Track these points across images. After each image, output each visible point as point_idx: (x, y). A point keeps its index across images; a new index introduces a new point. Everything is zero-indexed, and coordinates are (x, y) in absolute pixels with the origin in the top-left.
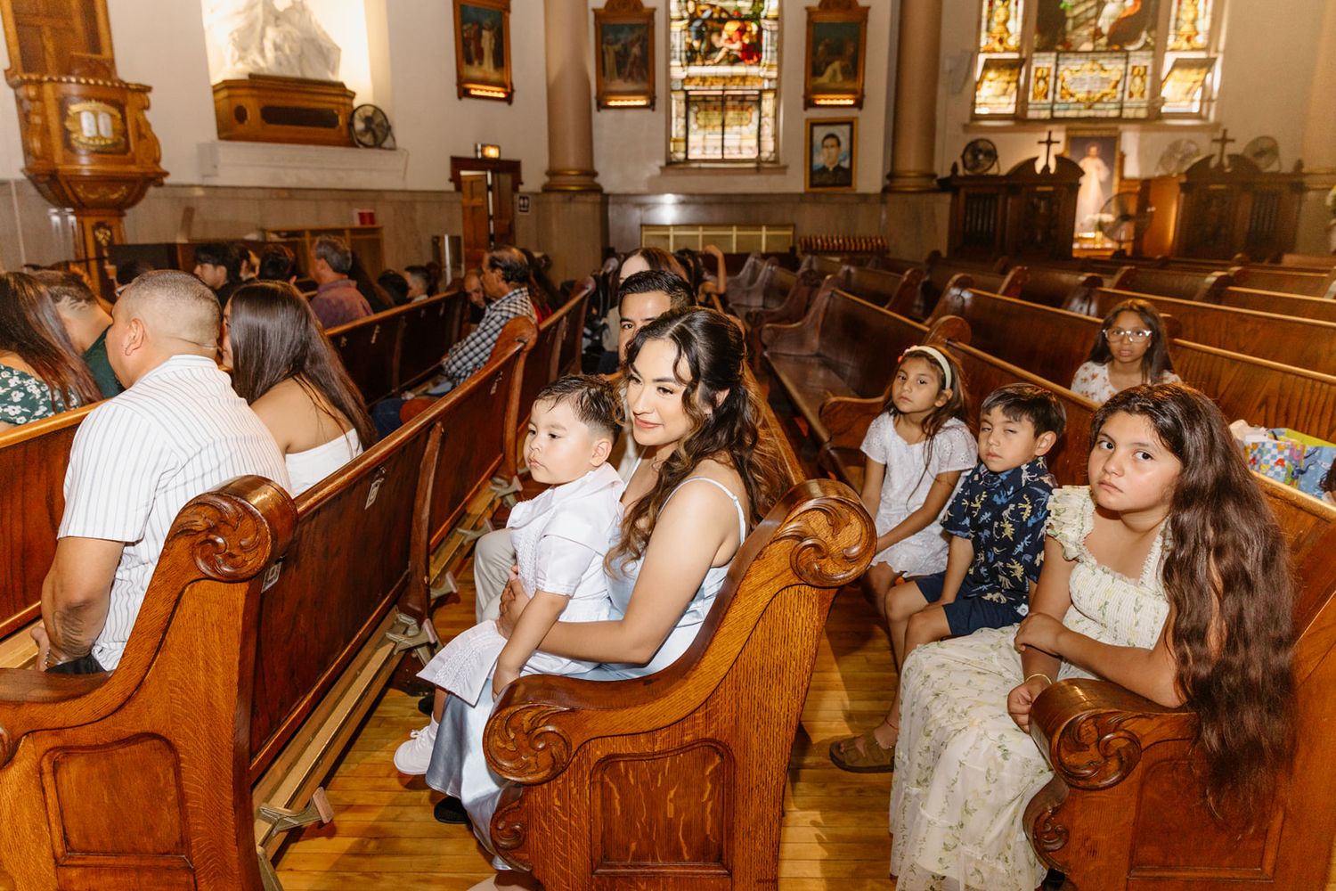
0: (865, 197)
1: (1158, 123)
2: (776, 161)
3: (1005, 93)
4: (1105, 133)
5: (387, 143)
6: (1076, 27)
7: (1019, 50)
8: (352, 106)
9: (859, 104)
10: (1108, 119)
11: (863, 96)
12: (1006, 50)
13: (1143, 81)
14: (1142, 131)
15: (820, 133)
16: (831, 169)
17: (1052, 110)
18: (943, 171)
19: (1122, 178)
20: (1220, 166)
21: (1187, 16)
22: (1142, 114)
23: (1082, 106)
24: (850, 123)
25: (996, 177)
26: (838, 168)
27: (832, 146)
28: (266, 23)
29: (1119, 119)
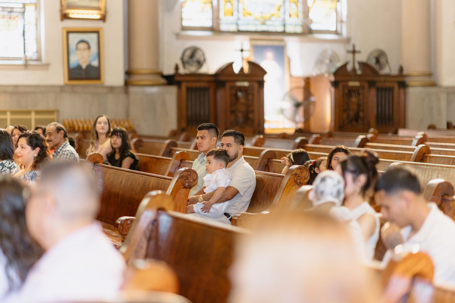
0: (112, 89)
1: (310, 36)
2: (39, 59)
3: (203, 11)
4: (276, 43)
9: (103, 19)
10: (276, 33)
11: (106, 12)
13: (297, 6)
14: (301, 41)
15: (74, 39)
16: (84, 66)
17: (237, 24)
18: (169, 70)
19: (291, 76)
20: (354, 70)
22: (299, 30)
23: (257, 23)
24: (97, 32)
25: (206, 75)
26: (89, 67)
27: (85, 49)
29: (284, 33)
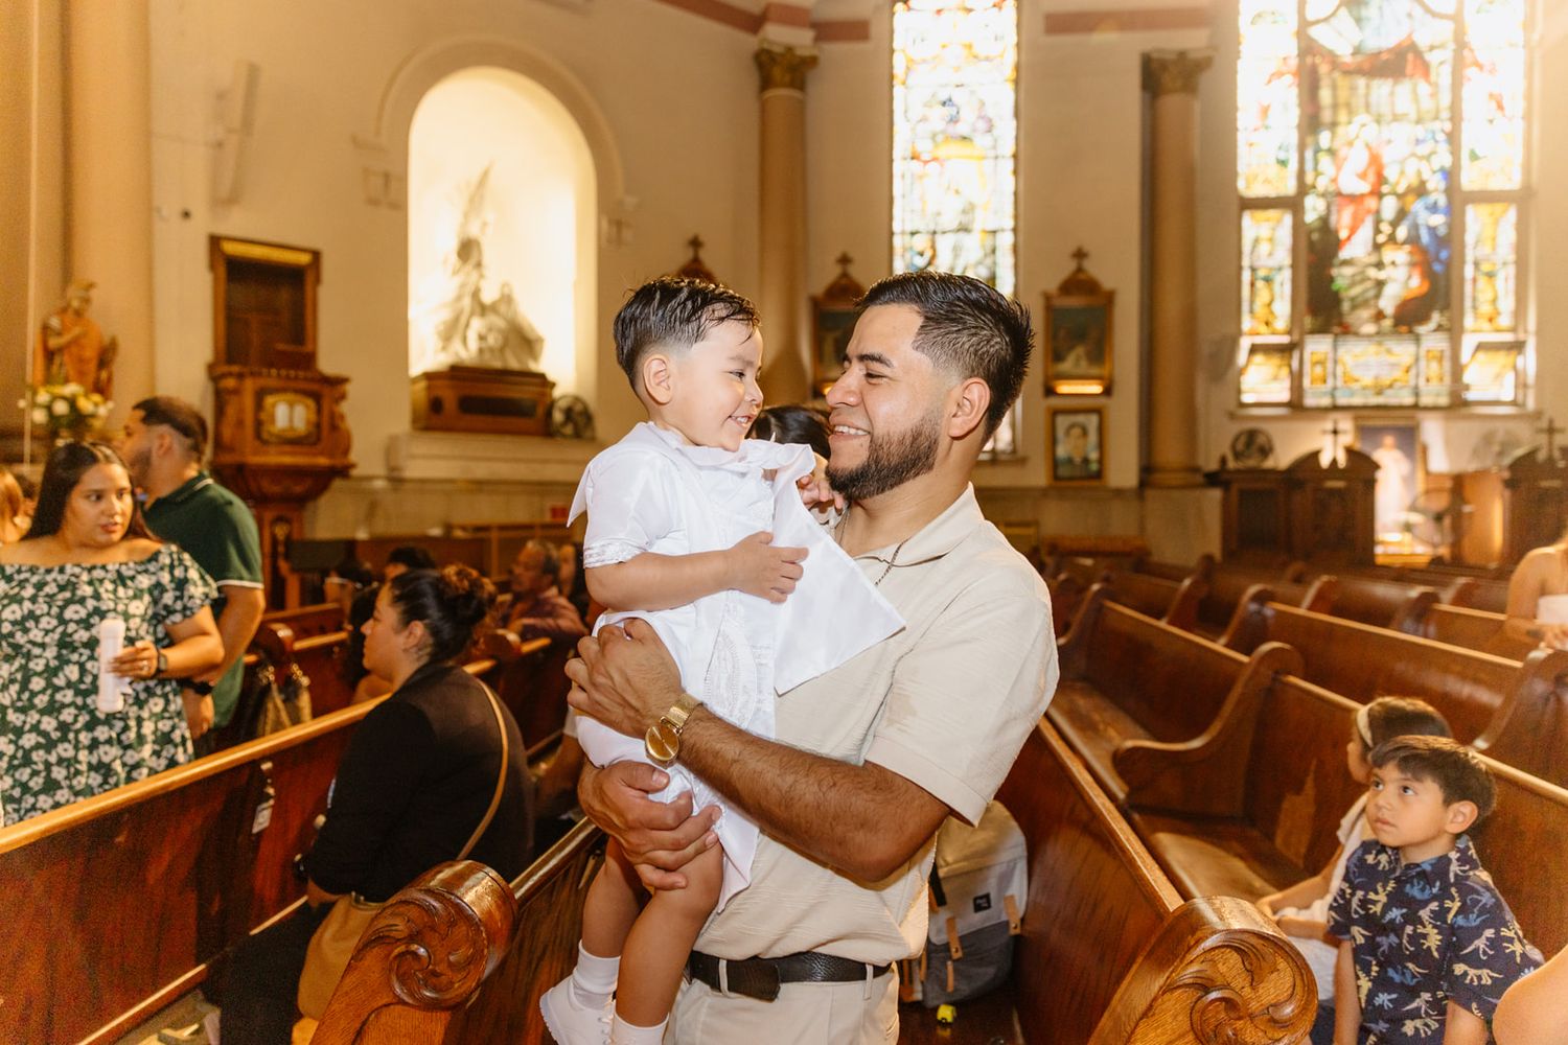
0: (1119, 493)
1: (1464, 411)
2: (1014, 451)
3: (1275, 378)
4: (1401, 423)
5: (588, 434)
6: (1354, 307)
7: (1289, 333)
8: (551, 395)
9: (1108, 392)
10: (1401, 407)
11: (1113, 383)
12: (1274, 333)
13: (1441, 366)
14: (1447, 419)
15: (1063, 422)
16: (1077, 459)
17: (1333, 398)
18: (1213, 465)
19: (1428, 473)
20: (1550, 460)
21: (1485, 295)
22: (1444, 401)
23: (1368, 393)
24: (1099, 411)
25: (1273, 471)
26: (1086, 460)
27: (1078, 436)
28: (472, 314)
29: (1416, 407)
